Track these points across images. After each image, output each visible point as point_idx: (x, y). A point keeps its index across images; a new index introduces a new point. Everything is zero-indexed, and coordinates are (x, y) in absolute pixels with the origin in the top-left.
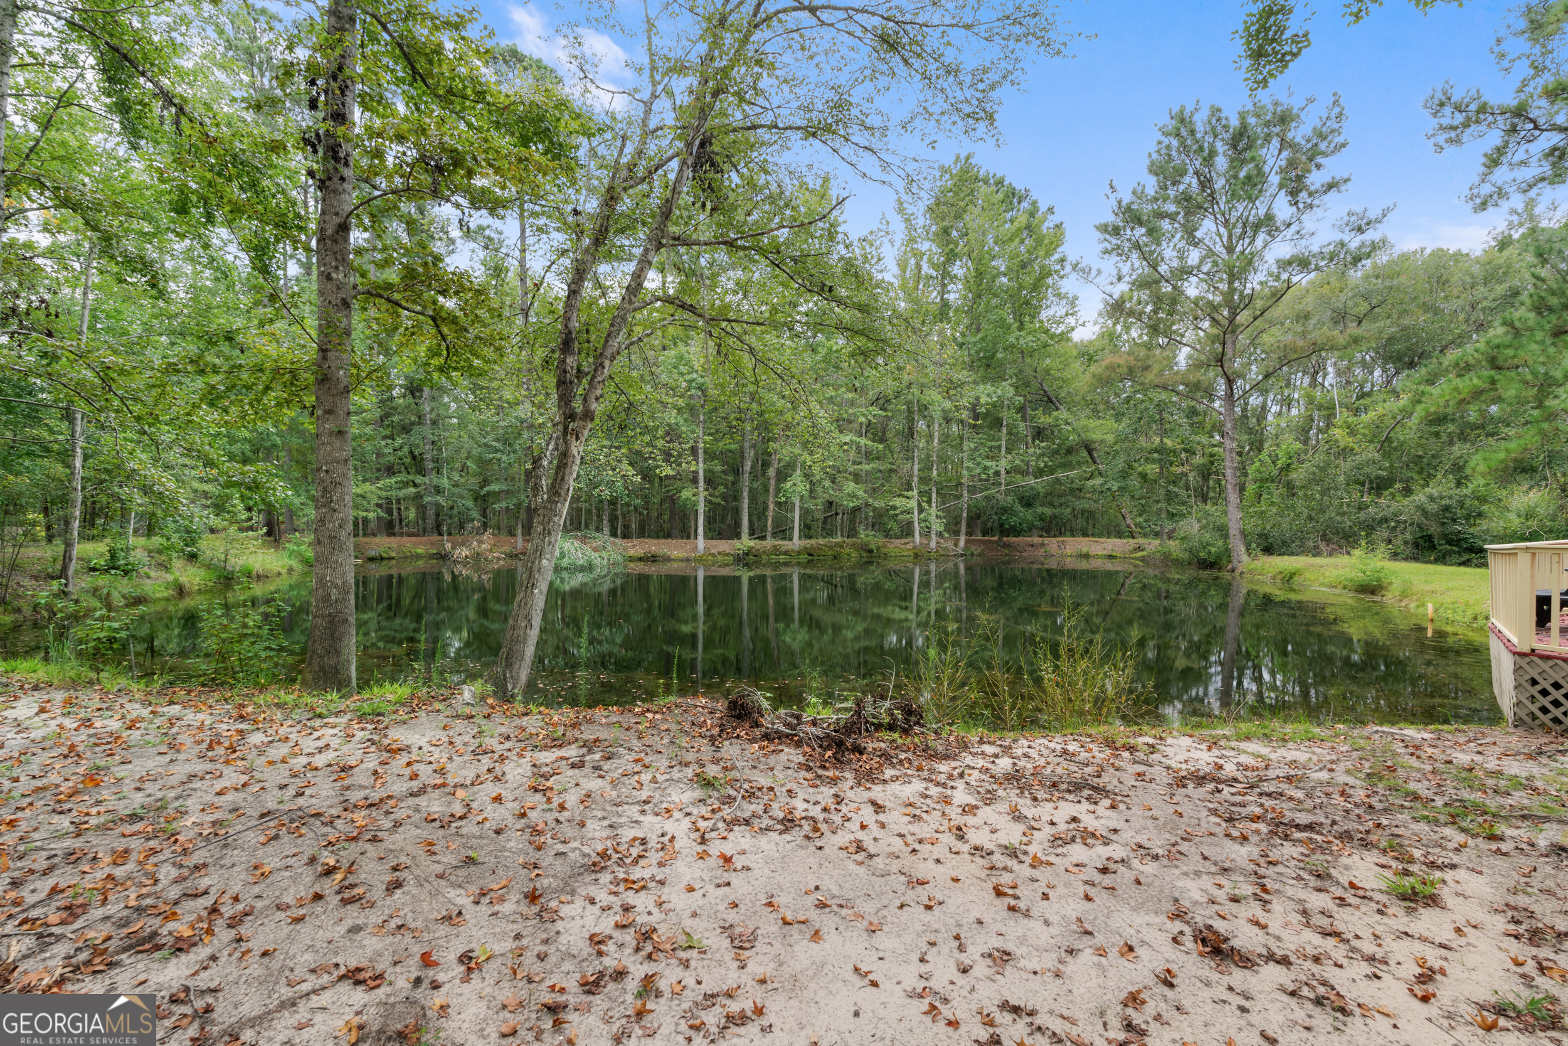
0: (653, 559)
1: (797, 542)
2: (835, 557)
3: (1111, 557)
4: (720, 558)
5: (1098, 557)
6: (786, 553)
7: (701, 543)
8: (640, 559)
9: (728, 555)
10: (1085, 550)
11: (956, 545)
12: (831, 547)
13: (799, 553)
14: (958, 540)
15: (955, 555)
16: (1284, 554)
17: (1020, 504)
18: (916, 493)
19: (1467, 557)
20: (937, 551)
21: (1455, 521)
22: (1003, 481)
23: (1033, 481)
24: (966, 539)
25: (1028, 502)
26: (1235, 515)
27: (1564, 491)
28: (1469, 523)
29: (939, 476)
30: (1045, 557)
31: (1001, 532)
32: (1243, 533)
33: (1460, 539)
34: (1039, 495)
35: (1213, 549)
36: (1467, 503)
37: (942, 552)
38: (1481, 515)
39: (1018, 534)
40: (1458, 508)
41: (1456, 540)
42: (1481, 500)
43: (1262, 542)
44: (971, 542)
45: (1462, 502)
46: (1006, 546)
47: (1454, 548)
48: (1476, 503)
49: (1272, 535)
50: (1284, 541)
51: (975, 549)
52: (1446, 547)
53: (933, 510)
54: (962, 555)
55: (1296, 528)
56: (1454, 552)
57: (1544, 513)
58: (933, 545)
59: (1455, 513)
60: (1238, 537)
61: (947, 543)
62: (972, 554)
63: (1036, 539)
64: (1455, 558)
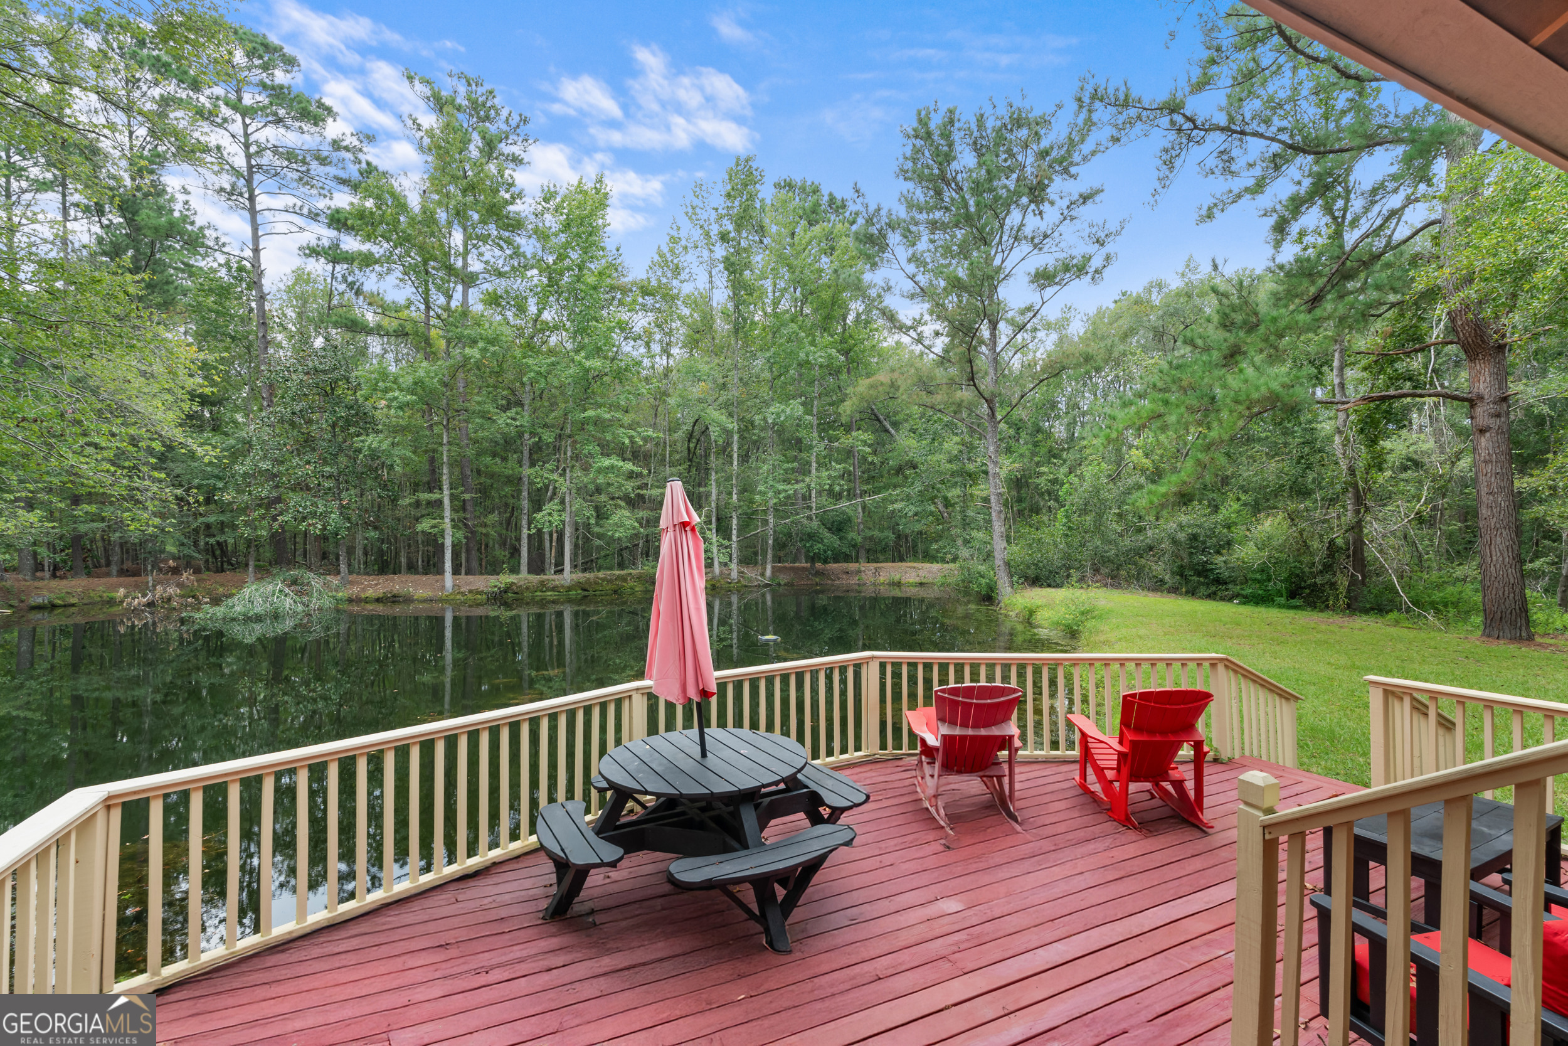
0: (393, 599)
1: (568, 576)
2: (615, 592)
3: (921, 584)
4: (470, 596)
5: (910, 585)
6: (554, 589)
7: (448, 578)
8: (378, 600)
9: (480, 593)
10: (897, 578)
11: (763, 575)
12: (610, 581)
13: (569, 589)
14: (765, 569)
15: (759, 586)
16: (1049, 586)
17: (830, 529)
18: (714, 519)
19: (1214, 588)
20: (739, 581)
21: (1203, 551)
22: (814, 505)
23: (844, 504)
24: (773, 568)
25: (839, 526)
26: (999, 544)
27: (1292, 520)
28: (1218, 552)
29: (739, 501)
30: (859, 585)
31: (812, 559)
32: (1008, 564)
33: (1207, 570)
34: (849, 520)
35: (983, 581)
36: (1217, 531)
37: (744, 582)
38: (1229, 543)
39: (825, 562)
40: (1207, 536)
41: (1203, 571)
42: (1229, 527)
43: (1031, 572)
44: (780, 570)
45: (1212, 530)
46: (818, 573)
47: (1202, 579)
48: (1225, 531)
49: (1040, 564)
50: (1050, 572)
51: (783, 579)
52: (1195, 578)
53: (734, 538)
54: (767, 585)
55: (1067, 557)
56: (1203, 584)
57: (1275, 543)
58: (734, 575)
59: (1204, 542)
60: (1002, 568)
61: (751, 573)
62: (779, 584)
63: (853, 566)
64: (1203, 590)
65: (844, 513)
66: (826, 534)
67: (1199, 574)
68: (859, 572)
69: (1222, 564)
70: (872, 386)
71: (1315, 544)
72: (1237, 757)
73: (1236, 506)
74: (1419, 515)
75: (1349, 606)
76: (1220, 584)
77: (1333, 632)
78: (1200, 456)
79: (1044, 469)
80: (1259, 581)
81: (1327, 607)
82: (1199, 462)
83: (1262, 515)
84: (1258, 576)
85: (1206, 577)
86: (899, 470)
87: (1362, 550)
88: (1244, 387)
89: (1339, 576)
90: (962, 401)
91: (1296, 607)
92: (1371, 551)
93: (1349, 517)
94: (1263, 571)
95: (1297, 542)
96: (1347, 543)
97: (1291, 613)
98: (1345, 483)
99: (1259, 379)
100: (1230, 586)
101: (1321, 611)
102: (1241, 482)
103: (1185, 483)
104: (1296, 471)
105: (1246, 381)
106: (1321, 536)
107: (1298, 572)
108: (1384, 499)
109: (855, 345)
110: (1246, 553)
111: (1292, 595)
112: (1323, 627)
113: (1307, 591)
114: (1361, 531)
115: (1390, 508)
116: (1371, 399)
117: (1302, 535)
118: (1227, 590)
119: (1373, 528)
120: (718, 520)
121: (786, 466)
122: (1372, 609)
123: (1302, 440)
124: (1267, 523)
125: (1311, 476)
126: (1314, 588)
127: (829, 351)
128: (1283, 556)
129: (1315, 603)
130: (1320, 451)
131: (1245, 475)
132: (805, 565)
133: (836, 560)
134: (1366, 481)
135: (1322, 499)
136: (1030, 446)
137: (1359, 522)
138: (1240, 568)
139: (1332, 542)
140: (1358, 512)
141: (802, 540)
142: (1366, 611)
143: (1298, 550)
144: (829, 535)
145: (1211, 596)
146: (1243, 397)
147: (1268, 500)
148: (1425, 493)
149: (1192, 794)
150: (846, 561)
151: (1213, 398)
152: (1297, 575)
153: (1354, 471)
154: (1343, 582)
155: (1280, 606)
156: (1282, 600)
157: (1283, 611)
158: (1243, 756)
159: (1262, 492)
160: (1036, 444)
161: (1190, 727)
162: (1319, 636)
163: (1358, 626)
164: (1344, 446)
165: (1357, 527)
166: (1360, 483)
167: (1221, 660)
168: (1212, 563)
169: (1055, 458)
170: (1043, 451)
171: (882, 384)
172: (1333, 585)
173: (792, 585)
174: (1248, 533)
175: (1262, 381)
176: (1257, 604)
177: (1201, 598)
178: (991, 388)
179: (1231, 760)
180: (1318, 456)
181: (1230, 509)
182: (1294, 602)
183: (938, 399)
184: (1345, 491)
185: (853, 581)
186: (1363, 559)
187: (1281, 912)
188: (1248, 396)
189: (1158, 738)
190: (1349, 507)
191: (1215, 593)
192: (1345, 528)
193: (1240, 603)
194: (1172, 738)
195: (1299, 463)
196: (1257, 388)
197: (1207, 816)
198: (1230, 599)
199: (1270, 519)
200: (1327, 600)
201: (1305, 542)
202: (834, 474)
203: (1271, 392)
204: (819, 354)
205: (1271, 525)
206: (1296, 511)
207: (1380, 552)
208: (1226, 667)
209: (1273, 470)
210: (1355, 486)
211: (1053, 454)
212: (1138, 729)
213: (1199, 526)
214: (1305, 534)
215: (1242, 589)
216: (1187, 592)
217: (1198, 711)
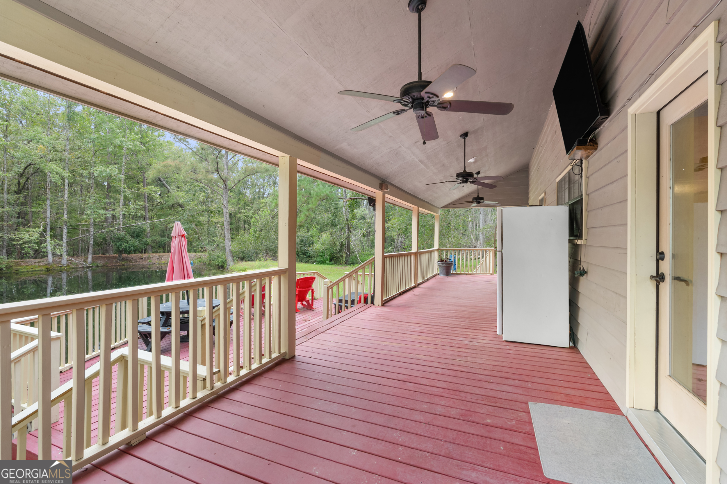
11: (86, 261)
14: (87, 258)
15: (83, 267)
16: (249, 261)
17: (131, 235)
18: (48, 229)
19: (308, 259)
20: (68, 265)
21: (305, 246)
22: (121, 223)
23: (141, 223)
24: (93, 257)
25: (138, 234)
26: (228, 243)
27: (331, 235)
28: (309, 246)
29: (68, 218)
30: (150, 265)
31: (120, 252)
32: (231, 252)
33: (306, 253)
34: (144, 230)
35: (220, 260)
36: (309, 238)
37: (71, 266)
38: (313, 243)
39: (129, 253)
40: (306, 240)
41: (305, 253)
42: (313, 237)
43: (241, 255)
44: (97, 258)
45: (308, 238)
46: (123, 259)
47: (304, 256)
48: (312, 238)
49: (245, 252)
50: (249, 255)
51: (100, 263)
52: (302, 256)
53: (65, 240)
54: (88, 267)
55: (256, 248)
56: (304, 258)
57: (326, 243)
58: (64, 261)
59: (305, 243)
60: (229, 253)
61: (78, 261)
62: (98, 266)
63: (144, 255)
64: (304, 260)
65: (141, 227)
66: (129, 238)
67: (303, 254)
68: (149, 258)
69: (311, 250)
70: (165, 166)
71: (337, 243)
72: (319, 298)
73: (315, 229)
74: (363, 235)
75: (346, 263)
76: (310, 257)
77: (341, 271)
78: (306, 213)
79: (243, 211)
80: (321, 256)
81: (340, 264)
82: (306, 215)
83: (323, 233)
84: (321, 254)
85: (305, 255)
86: (171, 207)
87: (349, 245)
88: (319, 191)
89: (344, 253)
90: (212, 179)
91: (332, 264)
92: (352, 245)
93: (346, 235)
94: (323, 252)
95: (333, 243)
96: (346, 243)
97: (330, 266)
98: (345, 223)
99: (323, 189)
100: (313, 258)
101: (339, 265)
102: (316, 221)
103: (301, 222)
104: (333, 218)
105: (320, 189)
106: (339, 240)
107: (333, 252)
108: (355, 229)
109: (149, 141)
110: (318, 246)
111: (331, 260)
112: (339, 270)
113: (335, 259)
114: (349, 239)
115: (357, 232)
116: (352, 199)
117: (334, 240)
118: (312, 259)
119: (352, 238)
120: (51, 229)
121: (105, 200)
122: (352, 264)
123: (334, 207)
124: (324, 236)
125: (337, 220)
126: (337, 258)
127: (135, 142)
128: (328, 247)
129: (337, 262)
130: (339, 211)
131: (318, 218)
132: (114, 255)
133: (135, 252)
134: (351, 223)
135: (340, 228)
136: (237, 200)
137: (349, 236)
138: (316, 252)
139: (342, 242)
140: (348, 233)
141: (113, 241)
142: (350, 264)
143: (333, 245)
144: (132, 239)
145: (307, 262)
146: (319, 195)
147: (324, 227)
148: (365, 227)
149: (311, 303)
150: (142, 252)
151: (310, 193)
152: (332, 254)
153: (348, 220)
154: (344, 255)
155: (328, 264)
156: (328, 262)
157: (328, 265)
158: (320, 298)
159: (323, 224)
160: (239, 199)
161: (311, 286)
162: (338, 272)
163: (348, 269)
164: (346, 211)
165: (348, 238)
166: (349, 224)
167: (316, 272)
168: (307, 250)
169: (247, 206)
170: (242, 202)
171: (171, 166)
172: (342, 256)
173: (107, 266)
174: (318, 239)
175: (324, 190)
176: (321, 264)
177: (304, 263)
178: (225, 176)
179: (317, 299)
180: (339, 213)
181: (313, 231)
182: (332, 262)
183: (200, 176)
184: (345, 226)
185: (146, 262)
186: (350, 248)
187: (329, 311)
188: (320, 194)
189: (304, 289)
190: (346, 231)
191: (308, 261)
192: (345, 238)
193: (316, 264)
194: (307, 289)
195: (333, 215)
196: (323, 192)
197: (314, 307)
198: (313, 263)
199: (325, 234)
200: (340, 261)
201: (335, 242)
202: (137, 207)
203: (327, 194)
204: (129, 143)
205: (325, 237)
206: (332, 232)
207: (354, 245)
208: (317, 274)
209: (326, 217)
210: (348, 224)
211: (246, 204)
212: (300, 288)
213: (304, 237)
214: (335, 240)
215: (317, 259)
216: (299, 261)
217: (312, 282)
